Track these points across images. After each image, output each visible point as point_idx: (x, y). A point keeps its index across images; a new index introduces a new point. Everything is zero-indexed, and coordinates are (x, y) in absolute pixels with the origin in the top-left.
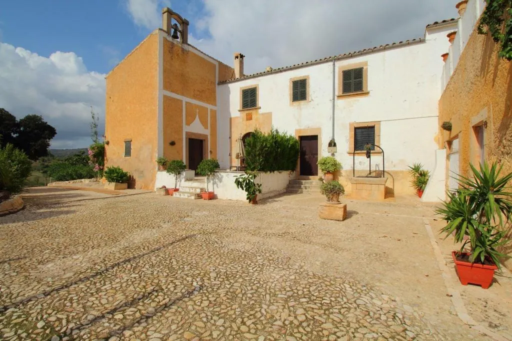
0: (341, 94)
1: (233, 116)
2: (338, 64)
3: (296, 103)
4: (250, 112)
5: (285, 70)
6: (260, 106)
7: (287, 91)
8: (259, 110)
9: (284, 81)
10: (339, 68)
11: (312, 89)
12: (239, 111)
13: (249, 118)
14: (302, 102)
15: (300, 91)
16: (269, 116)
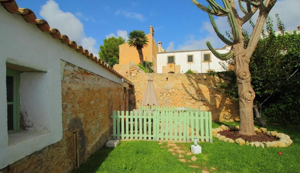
0: (204, 61)
2: (203, 52)
3: (189, 63)
4: (171, 64)
5: (185, 52)
6: (175, 62)
7: (186, 59)
8: (175, 64)
9: (185, 55)
10: (203, 53)
11: (195, 58)
12: (167, 64)
13: (171, 67)
14: (191, 63)
15: (190, 59)
16: (179, 66)
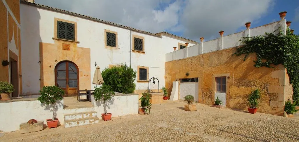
0: (134, 49)
1: (44, 41)
2: (133, 33)
3: (109, 48)
4: (68, 43)
5: (101, 22)
6: (78, 40)
7: (102, 38)
8: (78, 44)
9: (102, 29)
10: (133, 36)
11: (119, 41)
12: (53, 39)
13: (67, 48)
14: (113, 48)
15: (111, 40)
